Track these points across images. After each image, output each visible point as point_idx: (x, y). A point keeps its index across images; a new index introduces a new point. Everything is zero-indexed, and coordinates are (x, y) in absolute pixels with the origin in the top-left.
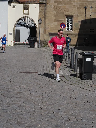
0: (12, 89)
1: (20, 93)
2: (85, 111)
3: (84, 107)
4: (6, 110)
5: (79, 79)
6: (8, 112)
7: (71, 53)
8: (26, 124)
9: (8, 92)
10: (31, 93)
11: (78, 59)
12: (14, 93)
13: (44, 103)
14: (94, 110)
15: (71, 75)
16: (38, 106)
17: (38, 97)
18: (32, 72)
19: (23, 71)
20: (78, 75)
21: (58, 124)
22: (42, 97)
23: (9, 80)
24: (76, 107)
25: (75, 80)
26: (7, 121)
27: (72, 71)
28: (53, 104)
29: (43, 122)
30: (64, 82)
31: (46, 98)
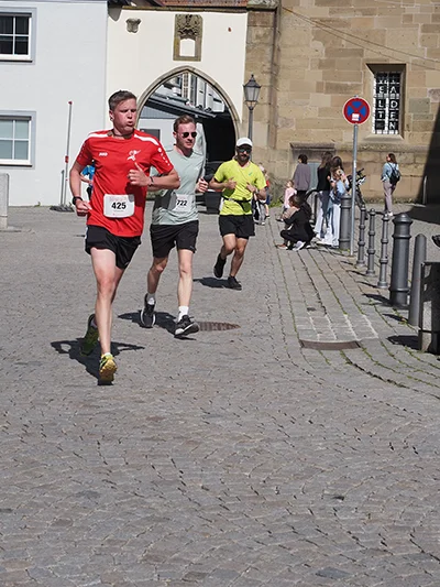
0: (121, 403)
1: (157, 419)
4: (96, 495)
5: (432, 358)
6: (104, 507)
7: (396, 238)
8: (185, 562)
9: (103, 417)
10: (211, 421)
11: (427, 264)
12: (133, 419)
13: (266, 467)
15: (396, 337)
16: (239, 481)
17: (240, 437)
18: (215, 324)
20: (428, 339)
21: (334, 566)
22: (258, 440)
24: (416, 486)
25: (411, 361)
26: (100, 549)
27: (399, 319)
28: (311, 472)
29: (265, 556)
30: (361, 372)
31: (276, 445)
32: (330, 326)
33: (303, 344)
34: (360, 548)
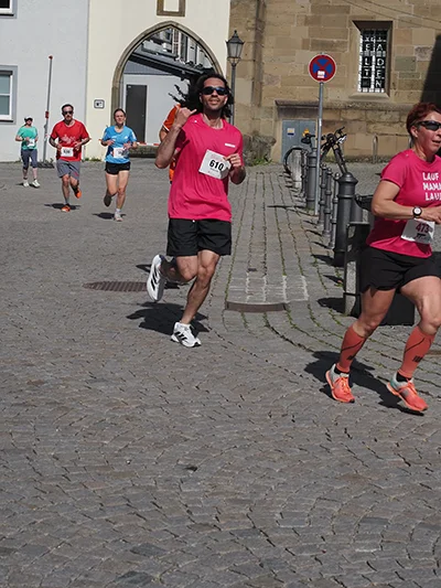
0: (9, 366)
1: (38, 383)
2: (310, 478)
3: (314, 461)
10: (94, 385)
11: (352, 225)
12: (14, 383)
13: (129, 436)
14: (360, 477)
15: (325, 299)
16: (95, 449)
17: (117, 403)
19: (106, 280)
20: (351, 302)
21: (153, 542)
22: (134, 406)
23: (17, 321)
24: (276, 456)
25: (330, 324)
27: (335, 279)
28: (174, 440)
29: (84, 532)
30: (276, 336)
31: (149, 412)
32: (263, 288)
33: (228, 306)
34: (189, 523)
